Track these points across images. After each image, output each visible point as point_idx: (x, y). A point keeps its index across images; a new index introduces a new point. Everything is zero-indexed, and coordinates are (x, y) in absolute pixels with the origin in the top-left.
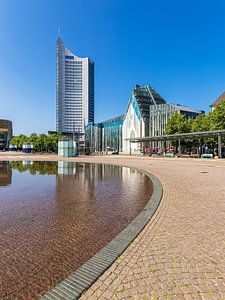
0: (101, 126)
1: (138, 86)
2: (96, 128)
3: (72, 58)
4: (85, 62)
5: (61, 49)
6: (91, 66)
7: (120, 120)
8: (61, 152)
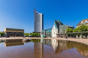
0: (46, 30)
1: (56, 20)
2: (45, 31)
3: (38, 13)
4: (41, 14)
5: (35, 11)
6: (43, 15)
7: (51, 29)
8: (42, 37)
